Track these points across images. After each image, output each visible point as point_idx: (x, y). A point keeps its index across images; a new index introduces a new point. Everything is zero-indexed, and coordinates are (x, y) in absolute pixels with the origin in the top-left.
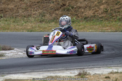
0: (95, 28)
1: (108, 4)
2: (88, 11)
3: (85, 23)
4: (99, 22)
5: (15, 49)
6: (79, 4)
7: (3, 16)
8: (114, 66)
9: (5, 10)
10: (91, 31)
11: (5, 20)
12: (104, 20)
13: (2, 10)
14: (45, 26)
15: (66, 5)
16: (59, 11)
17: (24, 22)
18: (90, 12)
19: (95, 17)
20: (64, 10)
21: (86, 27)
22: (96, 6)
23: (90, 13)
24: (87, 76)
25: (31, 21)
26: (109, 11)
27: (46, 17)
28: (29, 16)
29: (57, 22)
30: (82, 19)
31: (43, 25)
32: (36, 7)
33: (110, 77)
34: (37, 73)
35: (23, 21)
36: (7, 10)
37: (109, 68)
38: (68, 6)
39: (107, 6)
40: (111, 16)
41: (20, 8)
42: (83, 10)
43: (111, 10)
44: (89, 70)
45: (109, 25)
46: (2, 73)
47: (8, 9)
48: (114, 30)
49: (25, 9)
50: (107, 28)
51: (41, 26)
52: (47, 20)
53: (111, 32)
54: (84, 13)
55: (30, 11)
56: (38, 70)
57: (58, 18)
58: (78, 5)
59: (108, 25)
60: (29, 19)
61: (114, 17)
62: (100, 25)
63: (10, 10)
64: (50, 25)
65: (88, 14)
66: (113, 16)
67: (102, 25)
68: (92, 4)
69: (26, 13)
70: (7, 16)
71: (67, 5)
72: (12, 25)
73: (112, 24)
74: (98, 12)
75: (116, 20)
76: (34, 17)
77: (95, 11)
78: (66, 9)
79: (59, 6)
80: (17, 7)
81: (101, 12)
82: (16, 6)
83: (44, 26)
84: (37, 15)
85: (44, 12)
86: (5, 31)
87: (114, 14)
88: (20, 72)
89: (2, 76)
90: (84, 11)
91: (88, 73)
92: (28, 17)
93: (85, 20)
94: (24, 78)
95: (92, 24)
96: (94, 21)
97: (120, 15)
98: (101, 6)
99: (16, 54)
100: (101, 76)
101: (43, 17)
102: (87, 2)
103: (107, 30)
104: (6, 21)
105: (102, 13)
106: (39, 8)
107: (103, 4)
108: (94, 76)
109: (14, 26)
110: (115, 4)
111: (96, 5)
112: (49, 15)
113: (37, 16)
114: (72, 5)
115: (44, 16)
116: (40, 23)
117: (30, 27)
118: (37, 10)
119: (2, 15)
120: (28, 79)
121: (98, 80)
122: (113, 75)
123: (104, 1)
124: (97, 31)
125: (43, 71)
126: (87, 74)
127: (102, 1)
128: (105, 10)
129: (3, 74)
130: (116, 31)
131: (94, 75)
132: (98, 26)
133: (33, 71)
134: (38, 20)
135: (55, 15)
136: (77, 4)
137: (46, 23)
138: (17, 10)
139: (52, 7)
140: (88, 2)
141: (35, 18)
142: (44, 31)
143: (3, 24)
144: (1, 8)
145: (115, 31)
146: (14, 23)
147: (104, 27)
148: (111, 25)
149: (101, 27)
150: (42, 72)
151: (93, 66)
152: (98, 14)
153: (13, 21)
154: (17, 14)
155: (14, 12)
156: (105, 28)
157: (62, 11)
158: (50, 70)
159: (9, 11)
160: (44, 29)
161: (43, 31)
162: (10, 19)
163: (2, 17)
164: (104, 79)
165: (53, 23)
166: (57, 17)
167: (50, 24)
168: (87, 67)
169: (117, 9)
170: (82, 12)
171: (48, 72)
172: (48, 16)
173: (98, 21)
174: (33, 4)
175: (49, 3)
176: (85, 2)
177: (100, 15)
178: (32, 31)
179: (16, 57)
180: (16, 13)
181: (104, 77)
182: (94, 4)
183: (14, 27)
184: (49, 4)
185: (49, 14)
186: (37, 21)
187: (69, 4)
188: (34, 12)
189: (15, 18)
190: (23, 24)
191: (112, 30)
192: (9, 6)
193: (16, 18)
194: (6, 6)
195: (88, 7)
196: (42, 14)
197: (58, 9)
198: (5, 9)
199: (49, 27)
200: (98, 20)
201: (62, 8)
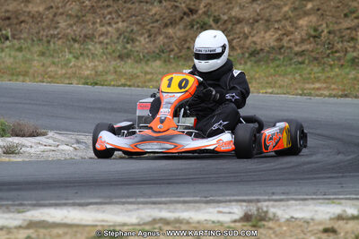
0: (282, 83)
1: (322, 15)
2: (263, 32)
3: (252, 66)
4: (293, 66)
5: (51, 134)
6: (235, 12)
7: (9, 34)
8: (346, 199)
9: (17, 18)
10: (271, 93)
11: (17, 46)
12: (307, 62)
13: (9, 18)
14: (135, 71)
15: (197, 11)
16: (177, 27)
17: (71, 56)
18: (267, 36)
19: (282, 51)
20: (193, 27)
21: (256, 79)
22: (287, 19)
23: (267, 38)
24: (270, 224)
25: (92, 54)
26: (323, 34)
27: (137, 43)
28: (88, 38)
29: (169, 61)
30: (243, 54)
31: (128, 67)
32: (110, 13)
33: (339, 230)
34: (122, 206)
35: (70, 53)
36: (22, 18)
37: (333, 203)
38: (204, 16)
39: (318, 20)
40: (329, 51)
41: (62, 14)
42: (246, 29)
43: (329, 33)
44: (273, 206)
45: (323, 76)
46: (17, 203)
47: (26, 14)
48: (340, 93)
49: (77, 16)
50: (317, 85)
51: (123, 70)
52: (141, 55)
53: (330, 96)
54: (250, 38)
55: (90, 24)
56: (124, 200)
57: (171, 47)
58: (233, 14)
59: (319, 77)
60: (88, 49)
61: (338, 54)
62: (297, 77)
63: (33, 17)
64: (148, 69)
65: (262, 42)
66: (334, 50)
67: (300, 75)
68: (275, 11)
69: (79, 30)
70: (22, 36)
71: (200, 12)
72: (35, 63)
73: (332, 74)
74: (292, 37)
75: (342, 62)
76: (101, 43)
77: (284, 34)
78: (198, 23)
79: (177, 13)
80: (54, 10)
81: (299, 37)
82: (52, 7)
83: (131, 70)
84: (111, 37)
85: (132, 31)
86: (17, 80)
87: (339, 46)
88: (71, 201)
89: (19, 212)
90: (250, 33)
91: (271, 215)
92: (84, 41)
93: (253, 58)
94: (82, 220)
95: (272, 71)
96: (278, 62)
97: (354, 47)
98: (300, 18)
99: (53, 148)
100: (312, 224)
101: (128, 43)
102: (259, 5)
103: (317, 93)
104: (20, 49)
105: (303, 41)
106: (120, 16)
107: (306, 14)
108: (289, 225)
109: (43, 65)
110: (342, 15)
111: (285, 16)
112: (147, 40)
113: (111, 41)
114: (216, 14)
115: (133, 40)
116: (118, 61)
117: (88, 72)
118: (111, 21)
119: (8, 32)
120: (96, 226)
121: (302, 236)
122: (347, 223)
123: (309, 6)
124: (288, 93)
125: (139, 203)
126: (270, 219)
127: (306, 6)
128: (312, 33)
129: (21, 205)
130: (346, 96)
131: (288, 220)
132: (290, 77)
133: (108, 201)
134: (114, 51)
135: (166, 41)
136: (229, 9)
137: (138, 61)
138: (52, 20)
139: (155, 14)
140: (262, 7)
141: (105, 46)
142: (134, 86)
143: (12, 60)
144: (7, 11)
145: (341, 96)
146: (42, 58)
147: (308, 83)
148: (329, 77)
149: (298, 82)
150: (135, 207)
151: (283, 193)
152: (292, 44)
153: (40, 51)
154: (52, 32)
155: (44, 24)
156: (313, 86)
157: (185, 29)
158: (159, 199)
159: (31, 21)
160: (130, 80)
161: (130, 86)
162: (32, 45)
163: (7, 38)
164: (319, 235)
165: (158, 63)
166: (169, 47)
167: (147, 64)
168: (266, 197)
169: (349, 31)
170: (245, 34)
171: (153, 206)
172: (143, 42)
173: (291, 64)
174: (100, 4)
175: (147, 2)
176: (255, 5)
177: (296, 45)
178: (96, 84)
179: (52, 156)
180: (49, 27)
181: (321, 228)
182: (279, 12)
183: (42, 69)
184: (149, 6)
185: (146, 36)
186: (110, 54)
187: (206, 9)
188: (104, 29)
189: (46, 44)
190: (69, 61)
191: (334, 93)
192: (30, 5)
193: (49, 42)
194: (22, 5)
195: (262, 19)
196: (127, 34)
197: (173, 23)
198: (17, 13)
199: (146, 73)
200: (291, 59)
201: (186, 19)
